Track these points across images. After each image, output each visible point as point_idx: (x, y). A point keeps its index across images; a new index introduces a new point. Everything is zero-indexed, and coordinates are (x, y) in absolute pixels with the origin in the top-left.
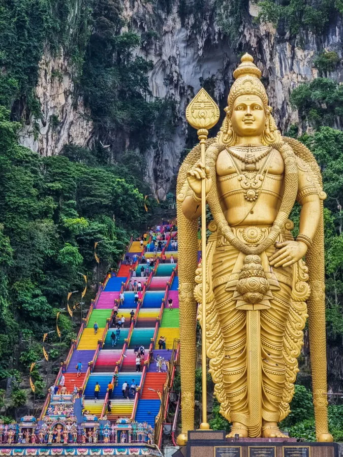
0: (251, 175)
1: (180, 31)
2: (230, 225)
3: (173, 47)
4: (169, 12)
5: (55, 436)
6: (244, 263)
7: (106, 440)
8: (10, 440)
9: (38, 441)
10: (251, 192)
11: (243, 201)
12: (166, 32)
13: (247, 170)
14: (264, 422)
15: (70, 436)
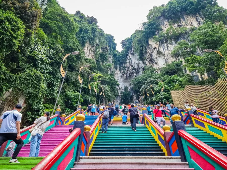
1: (119, 74)
3: (117, 77)
4: (117, 70)
12: (116, 74)
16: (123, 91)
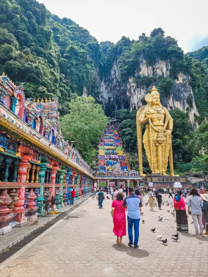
0: (159, 114)
1: (104, 86)
2: (154, 126)
3: (103, 89)
5: (117, 174)
6: (158, 135)
7: (130, 175)
8: (106, 175)
9: (113, 175)
10: (159, 118)
11: (157, 120)
12: (101, 86)
13: (158, 113)
14: (163, 172)
15: (121, 174)
16: (107, 102)
